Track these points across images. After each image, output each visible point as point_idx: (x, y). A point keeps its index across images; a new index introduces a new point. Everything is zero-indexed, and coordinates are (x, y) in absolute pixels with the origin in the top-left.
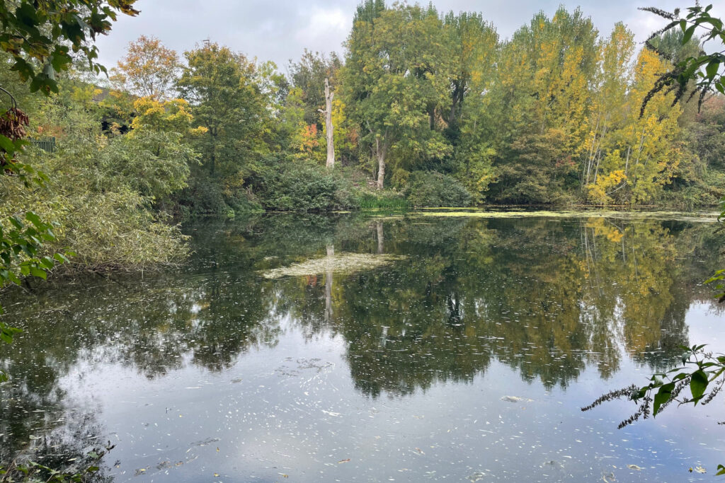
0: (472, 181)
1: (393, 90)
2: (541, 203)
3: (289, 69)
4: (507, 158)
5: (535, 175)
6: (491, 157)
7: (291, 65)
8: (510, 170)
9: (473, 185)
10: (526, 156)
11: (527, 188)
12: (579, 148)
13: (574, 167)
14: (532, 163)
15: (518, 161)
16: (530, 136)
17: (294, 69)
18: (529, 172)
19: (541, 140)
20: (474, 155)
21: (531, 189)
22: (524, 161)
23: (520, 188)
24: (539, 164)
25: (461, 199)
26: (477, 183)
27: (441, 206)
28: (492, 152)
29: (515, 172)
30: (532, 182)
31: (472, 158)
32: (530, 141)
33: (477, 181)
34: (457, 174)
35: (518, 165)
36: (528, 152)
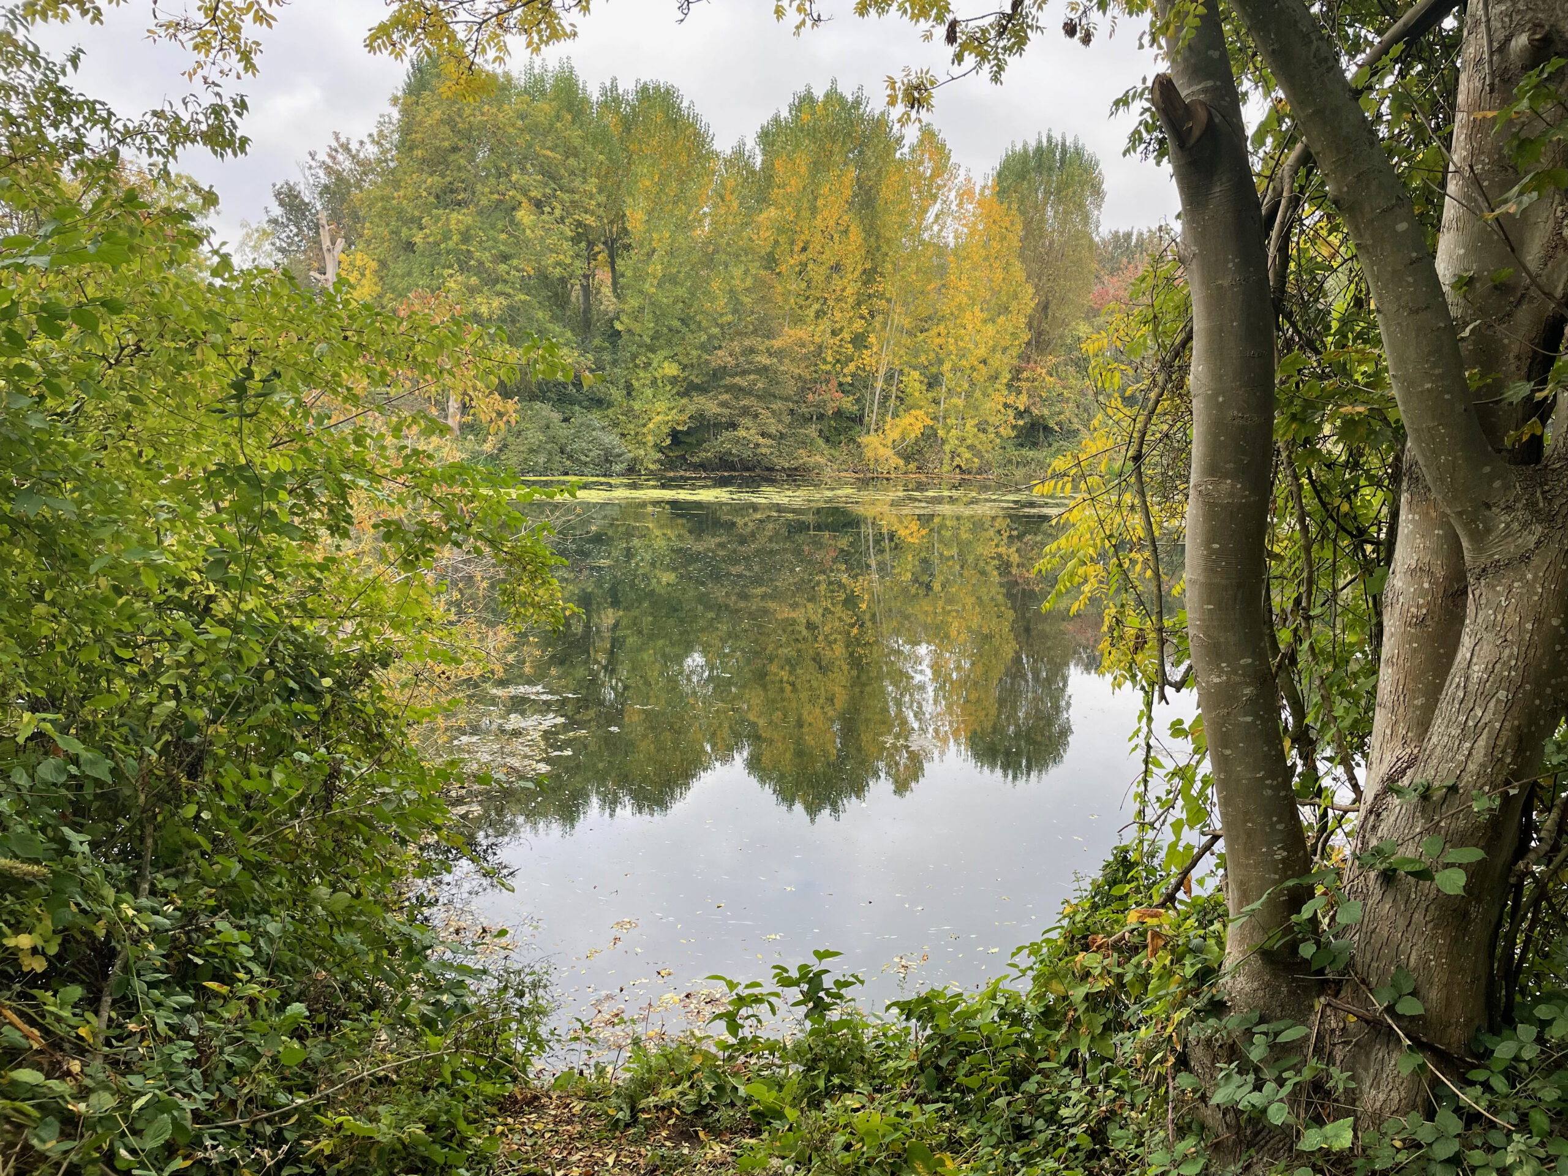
0: (637, 427)
2: (773, 469)
5: (755, 417)
6: (673, 381)
8: (710, 406)
9: (637, 434)
10: (737, 380)
11: (737, 441)
12: (852, 367)
13: (847, 403)
15: (728, 389)
18: (745, 411)
20: (642, 375)
22: (735, 390)
23: (723, 443)
24: (766, 396)
25: (607, 460)
28: (671, 369)
33: (644, 425)
34: (610, 412)
35: (726, 397)
36: (744, 373)
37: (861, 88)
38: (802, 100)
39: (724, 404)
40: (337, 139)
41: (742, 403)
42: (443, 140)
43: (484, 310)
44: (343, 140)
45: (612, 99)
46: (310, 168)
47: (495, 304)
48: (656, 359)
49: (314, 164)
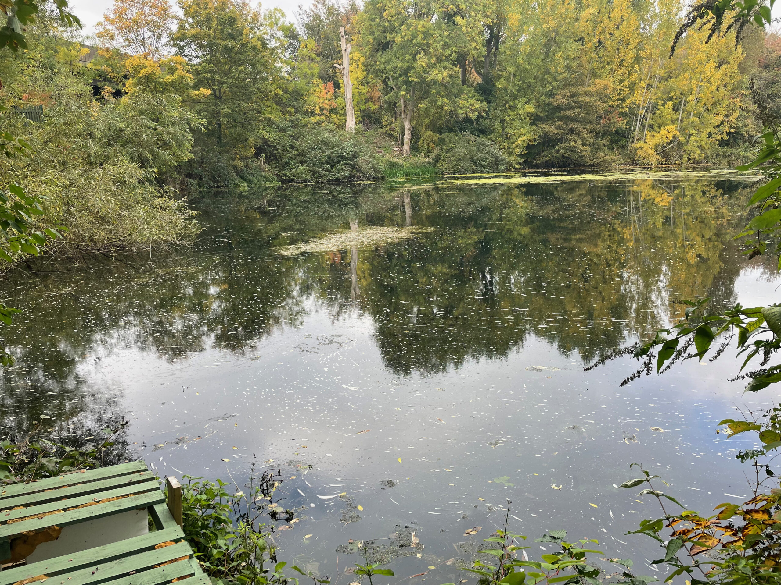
0: (508, 143)
1: (419, 39)
2: (584, 165)
3: (298, 17)
4: (547, 116)
5: (578, 134)
6: (530, 115)
7: (301, 12)
8: (550, 129)
9: (509, 148)
10: (568, 113)
11: (569, 149)
12: (628, 102)
13: (621, 123)
14: (574, 120)
15: (560, 119)
16: (573, 89)
17: (305, 17)
18: (572, 131)
19: (585, 93)
20: (511, 113)
21: (573, 150)
22: (566, 119)
23: (561, 149)
24: (583, 121)
25: (496, 164)
26: (514, 145)
27: (474, 173)
28: (530, 109)
29: (556, 131)
30: (575, 142)
31: (508, 116)
32: (574, 95)
33: (514, 143)
41: (570, 126)
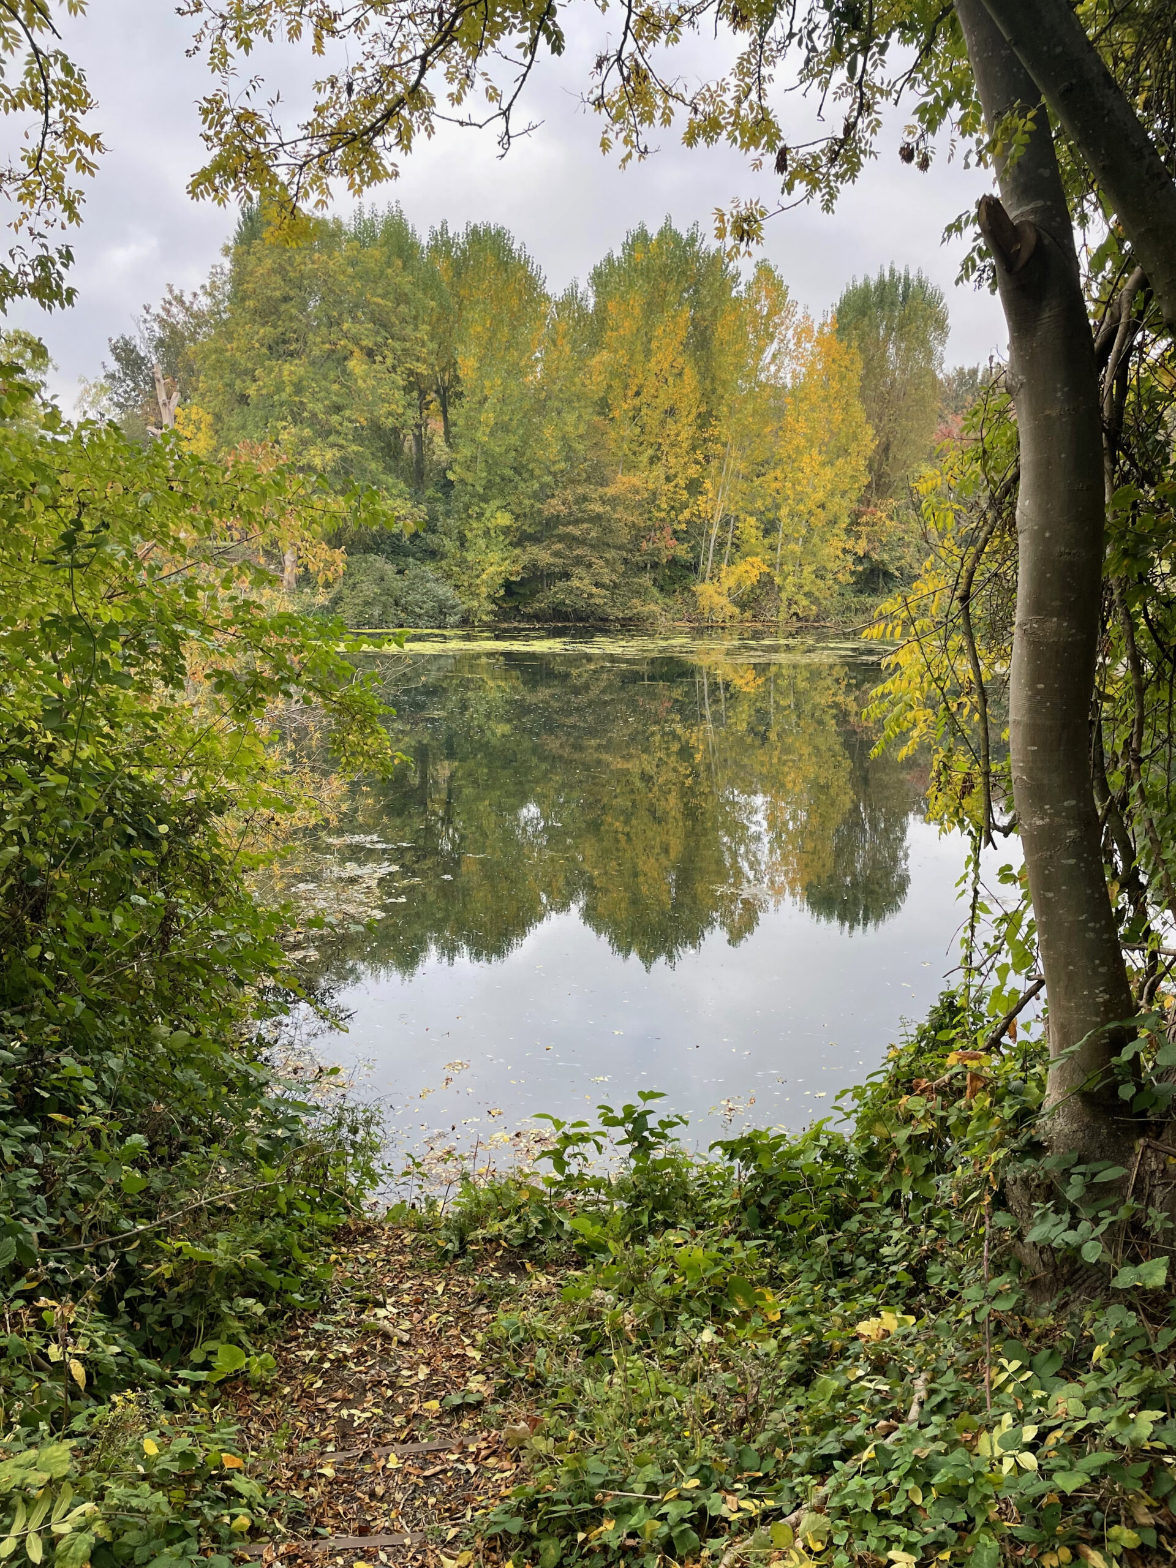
8: (543, 556)
9: (470, 585)
10: (571, 529)
13: (682, 551)
15: (561, 538)
16: (580, 490)
18: (578, 561)
19: (601, 498)
21: (578, 593)
22: (572, 541)
24: (599, 546)
25: (441, 612)
26: (478, 581)
27: (401, 626)
28: (504, 519)
29: (552, 560)
30: (581, 582)
33: (478, 576)
34: (443, 563)
35: (559, 546)
36: (577, 522)
37: (696, 224)
38: (635, 238)
39: (557, 554)
40: (171, 291)
41: (575, 553)
42: (275, 289)
43: (317, 462)
44: (177, 292)
45: (442, 243)
46: (145, 321)
47: (329, 456)
48: (489, 508)
49: (148, 317)
